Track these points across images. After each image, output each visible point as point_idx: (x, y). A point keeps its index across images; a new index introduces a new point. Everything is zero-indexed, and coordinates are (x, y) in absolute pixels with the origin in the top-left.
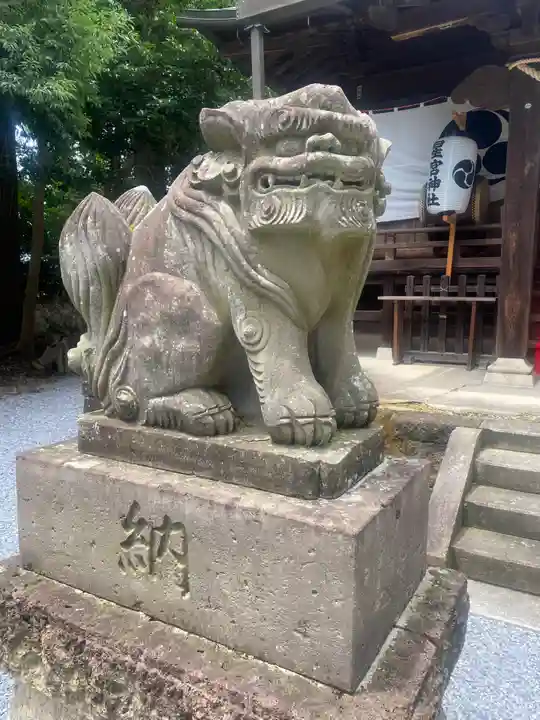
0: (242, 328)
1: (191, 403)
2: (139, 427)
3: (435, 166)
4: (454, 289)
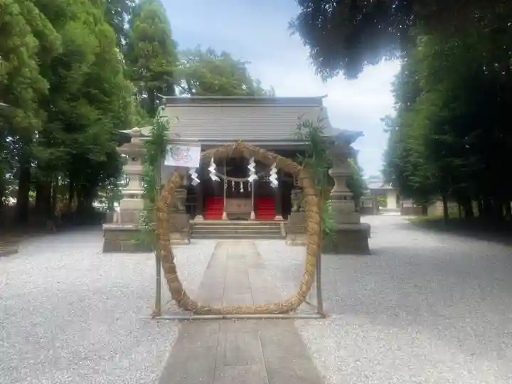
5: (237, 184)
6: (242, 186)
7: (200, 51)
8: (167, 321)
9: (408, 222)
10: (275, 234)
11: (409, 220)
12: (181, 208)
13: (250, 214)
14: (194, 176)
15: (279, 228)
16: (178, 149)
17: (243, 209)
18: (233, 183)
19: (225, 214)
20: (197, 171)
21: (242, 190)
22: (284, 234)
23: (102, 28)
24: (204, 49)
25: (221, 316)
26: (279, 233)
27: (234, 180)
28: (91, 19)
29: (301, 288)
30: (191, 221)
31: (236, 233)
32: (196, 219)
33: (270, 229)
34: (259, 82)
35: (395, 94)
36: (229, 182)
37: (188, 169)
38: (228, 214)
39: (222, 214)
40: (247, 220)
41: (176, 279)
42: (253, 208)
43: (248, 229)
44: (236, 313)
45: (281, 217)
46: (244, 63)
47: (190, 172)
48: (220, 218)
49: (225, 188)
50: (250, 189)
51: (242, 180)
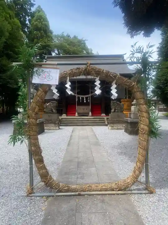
0: (52, 109)
1: (50, 112)
2: (48, 113)
5: (83, 98)
6: (85, 100)
7: (63, 35)
8: (38, 198)
9: (163, 115)
10: (102, 123)
11: (163, 114)
13: (89, 113)
14: (55, 91)
15: (104, 120)
16: (42, 71)
17: (86, 111)
18: (81, 98)
19: (77, 113)
20: (57, 87)
21: (85, 101)
22: (106, 123)
23: (14, 21)
24: (65, 34)
25: (77, 193)
26: (105, 123)
27: (81, 96)
28: (8, 16)
29: (134, 172)
30: (60, 117)
31: (83, 123)
32: (62, 116)
33: (99, 121)
34: (92, 50)
35: (158, 53)
36: (79, 98)
37: (50, 86)
39: (75, 113)
40: (88, 116)
41: (44, 167)
42: (90, 110)
43: (88, 121)
44: (88, 191)
45: (104, 114)
46: (84, 41)
47: (51, 88)
48: (74, 116)
49: (77, 100)
50: (89, 101)
51: (85, 97)
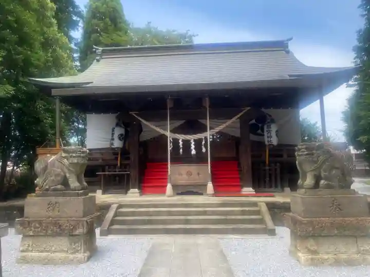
0: (68, 175)
1: (59, 187)
2: (49, 192)
3: (113, 134)
4: (120, 170)
5: (187, 143)
6: (193, 147)
12: (74, 183)
13: (206, 185)
15: (258, 213)
17: (196, 179)
18: (181, 143)
19: (169, 186)
21: (193, 152)
26: (261, 220)
27: (181, 138)
31: (187, 222)
32: (129, 195)
33: (243, 213)
36: (176, 142)
38: (175, 187)
39: (165, 186)
40: (201, 194)
42: (209, 178)
43: (205, 213)
45: (251, 189)
48: (164, 192)
49: (169, 149)
50: (204, 150)
51: (192, 138)
